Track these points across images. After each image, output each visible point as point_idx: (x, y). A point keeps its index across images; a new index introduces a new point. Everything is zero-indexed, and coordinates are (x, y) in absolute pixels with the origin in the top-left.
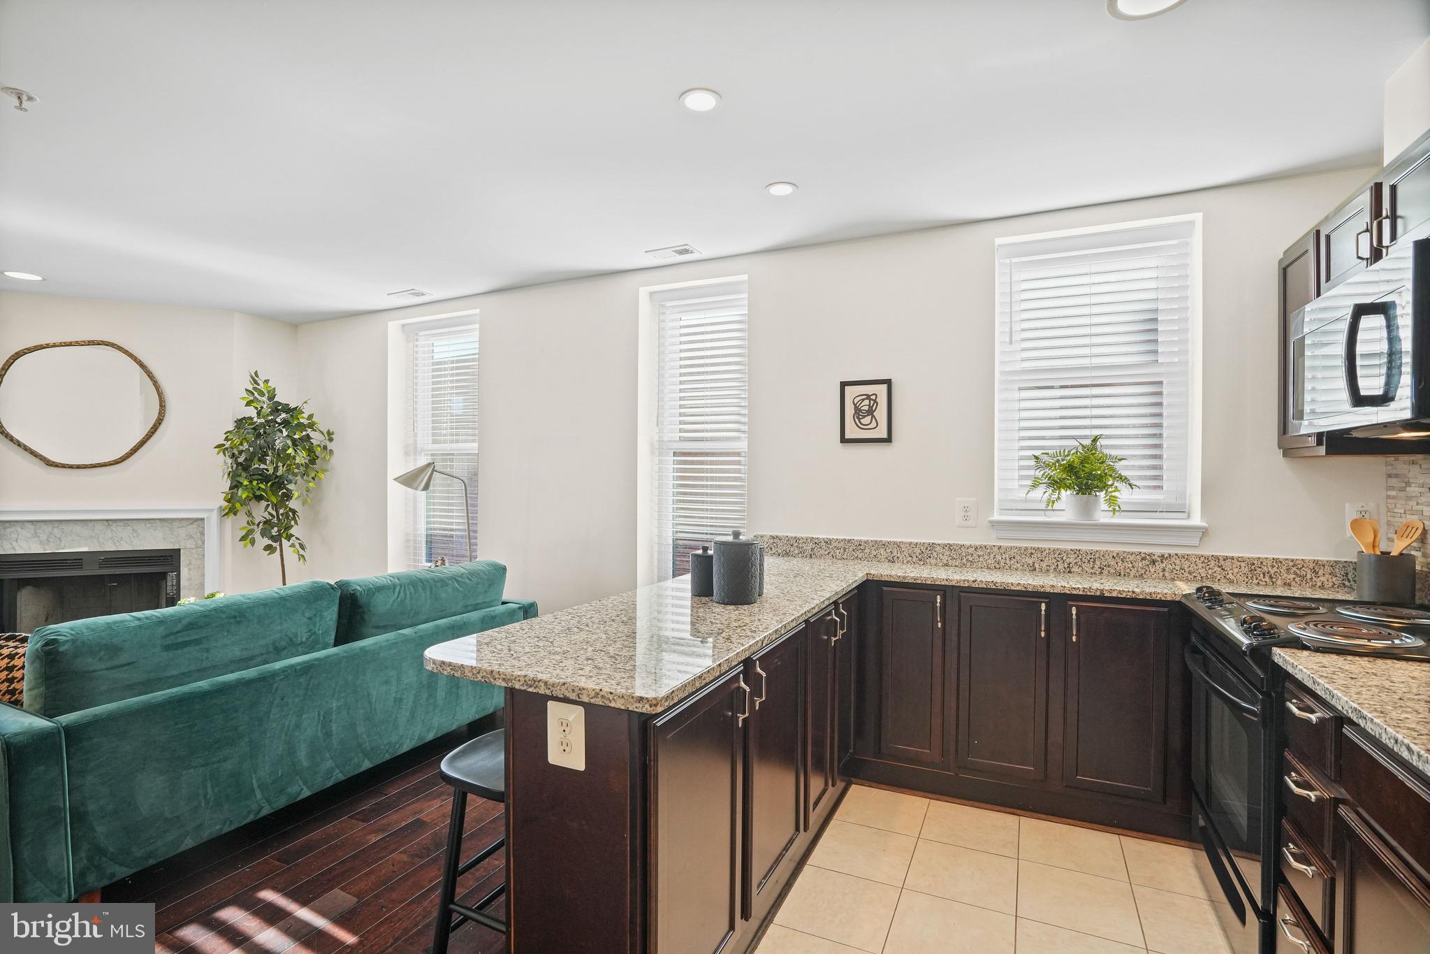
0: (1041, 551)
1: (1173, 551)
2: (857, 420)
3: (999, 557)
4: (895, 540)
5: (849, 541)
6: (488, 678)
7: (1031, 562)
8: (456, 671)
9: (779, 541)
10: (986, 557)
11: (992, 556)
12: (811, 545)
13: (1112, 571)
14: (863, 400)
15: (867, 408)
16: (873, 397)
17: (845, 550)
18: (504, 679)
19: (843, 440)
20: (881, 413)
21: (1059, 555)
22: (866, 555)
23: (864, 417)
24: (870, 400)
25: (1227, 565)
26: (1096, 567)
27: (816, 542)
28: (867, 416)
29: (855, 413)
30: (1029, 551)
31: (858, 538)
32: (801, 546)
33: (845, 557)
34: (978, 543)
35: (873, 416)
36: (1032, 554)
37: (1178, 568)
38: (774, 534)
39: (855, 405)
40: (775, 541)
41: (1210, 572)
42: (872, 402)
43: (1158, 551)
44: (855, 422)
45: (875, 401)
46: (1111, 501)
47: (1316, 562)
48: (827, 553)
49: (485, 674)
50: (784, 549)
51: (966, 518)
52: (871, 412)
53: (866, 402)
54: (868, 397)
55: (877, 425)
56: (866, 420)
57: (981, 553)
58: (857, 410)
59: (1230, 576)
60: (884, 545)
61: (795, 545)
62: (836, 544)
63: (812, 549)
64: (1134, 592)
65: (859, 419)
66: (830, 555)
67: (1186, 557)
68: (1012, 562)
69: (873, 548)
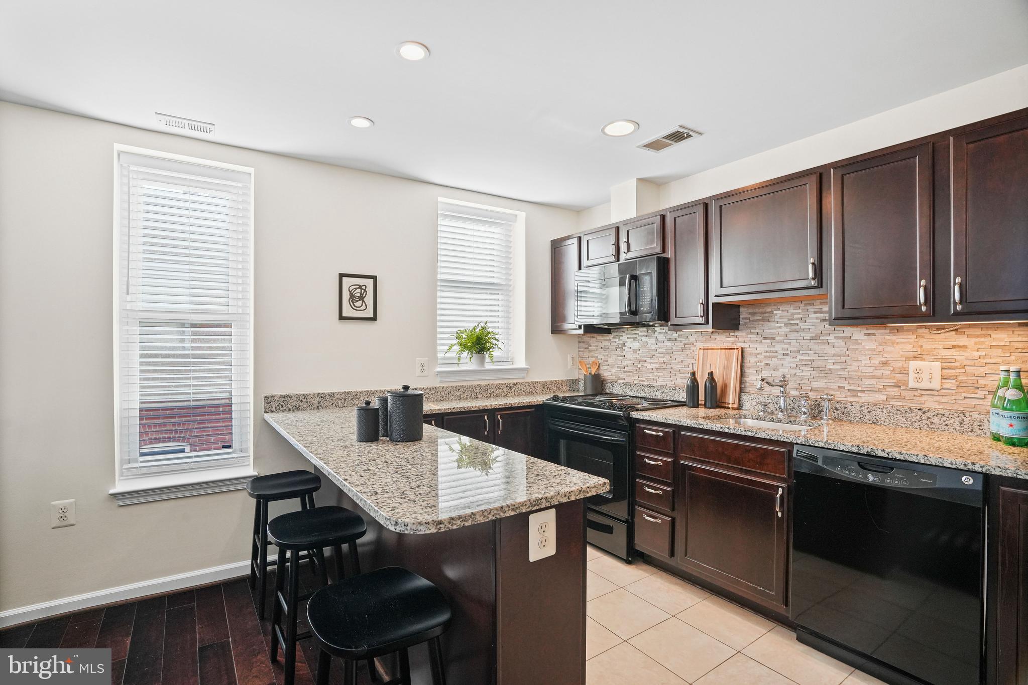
0: (462, 387)
1: (517, 381)
2: (351, 303)
3: (443, 394)
4: (381, 389)
5: (348, 393)
6: (499, 514)
7: (458, 394)
8: (467, 521)
9: (289, 399)
10: (436, 394)
11: (439, 393)
12: (318, 399)
13: (495, 394)
14: (356, 289)
15: (359, 295)
16: (364, 287)
17: (345, 400)
18: (513, 509)
19: (341, 318)
20: (369, 299)
21: (472, 388)
22: (361, 402)
23: (357, 301)
24: (361, 289)
25: (536, 385)
26: (488, 393)
27: (321, 396)
28: (360, 300)
29: (350, 297)
30: (458, 388)
31: (355, 390)
32: (309, 400)
33: (345, 405)
34: (430, 386)
35: (363, 301)
36: (459, 389)
37: (519, 390)
38: (284, 394)
39: (350, 292)
40: (286, 399)
41: (531, 390)
42: (363, 291)
43: (512, 382)
44: (350, 304)
45: (365, 290)
46: (491, 357)
47: (562, 381)
48: (331, 403)
49: (496, 512)
50: (295, 405)
51: (423, 371)
52: (361, 298)
53: (359, 290)
54: (360, 287)
55: (366, 308)
56: (359, 304)
57: (433, 392)
58: (352, 296)
59: (537, 391)
60: (373, 393)
61: (304, 400)
62: (338, 396)
63: (319, 402)
64: (523, 403)
65: (353, 303)
66: (334, 405)
67: (522, 384)
68: (450, 395)
69: (366, 396)
